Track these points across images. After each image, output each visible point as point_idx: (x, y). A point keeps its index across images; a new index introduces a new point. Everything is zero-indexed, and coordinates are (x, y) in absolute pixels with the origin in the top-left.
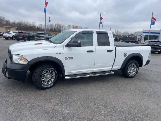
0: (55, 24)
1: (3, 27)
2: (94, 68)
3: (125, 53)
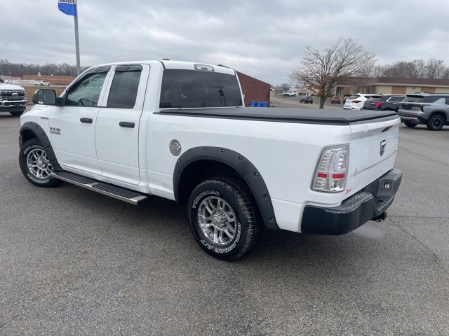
2: (102, 170)
3: (173, 141)
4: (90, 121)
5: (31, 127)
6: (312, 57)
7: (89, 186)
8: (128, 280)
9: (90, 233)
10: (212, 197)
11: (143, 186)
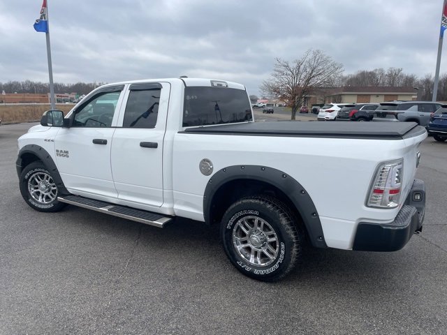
2: (117, 192)
3: (204, 160)
4: (104, 142)
5: (33, 150)
6: (282, 69)
7: (105, 209)
8: (174, 309)
9: (115, 260)
10: (250, 217)
11: (166, 208)
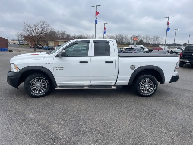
0: (117, 36)
1: (62, 42)
2: (90, 81)
3: (132, 65)
4: (86, 62)
11: (114, 82)
